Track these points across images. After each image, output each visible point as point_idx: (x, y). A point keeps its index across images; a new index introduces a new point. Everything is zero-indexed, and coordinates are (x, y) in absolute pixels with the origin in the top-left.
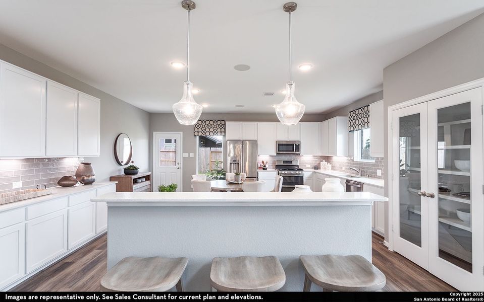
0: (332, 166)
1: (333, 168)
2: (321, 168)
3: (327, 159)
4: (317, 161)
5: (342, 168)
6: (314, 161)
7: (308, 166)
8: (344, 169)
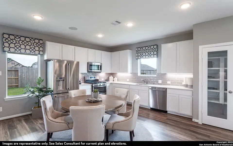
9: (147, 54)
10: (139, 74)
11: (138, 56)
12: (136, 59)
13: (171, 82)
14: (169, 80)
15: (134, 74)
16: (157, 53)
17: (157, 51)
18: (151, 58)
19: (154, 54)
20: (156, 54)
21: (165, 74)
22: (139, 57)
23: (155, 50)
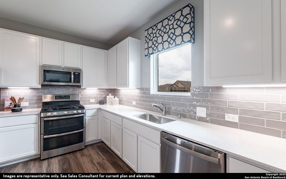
0: (120, 101)
1: (121, 102)
2: (107, 102)
3: (114, 92)
4: (102, 95)
5: (132, 102)
6: (99, 95)
7: (92, 101)
8: (134, 103)
9: (166, 37)
10: (154, 91)
11: (148, 48)
12: (146, 56)
13: (240, 118)
14: (234, 111)
15: (144, 90)
16: (193, 28)
17: (190, 23)
18: (176, 45)
19: (184, 34)
20: (188, 32)
21: (219, 88)
22: (151, 50)
23: (185, 20)
